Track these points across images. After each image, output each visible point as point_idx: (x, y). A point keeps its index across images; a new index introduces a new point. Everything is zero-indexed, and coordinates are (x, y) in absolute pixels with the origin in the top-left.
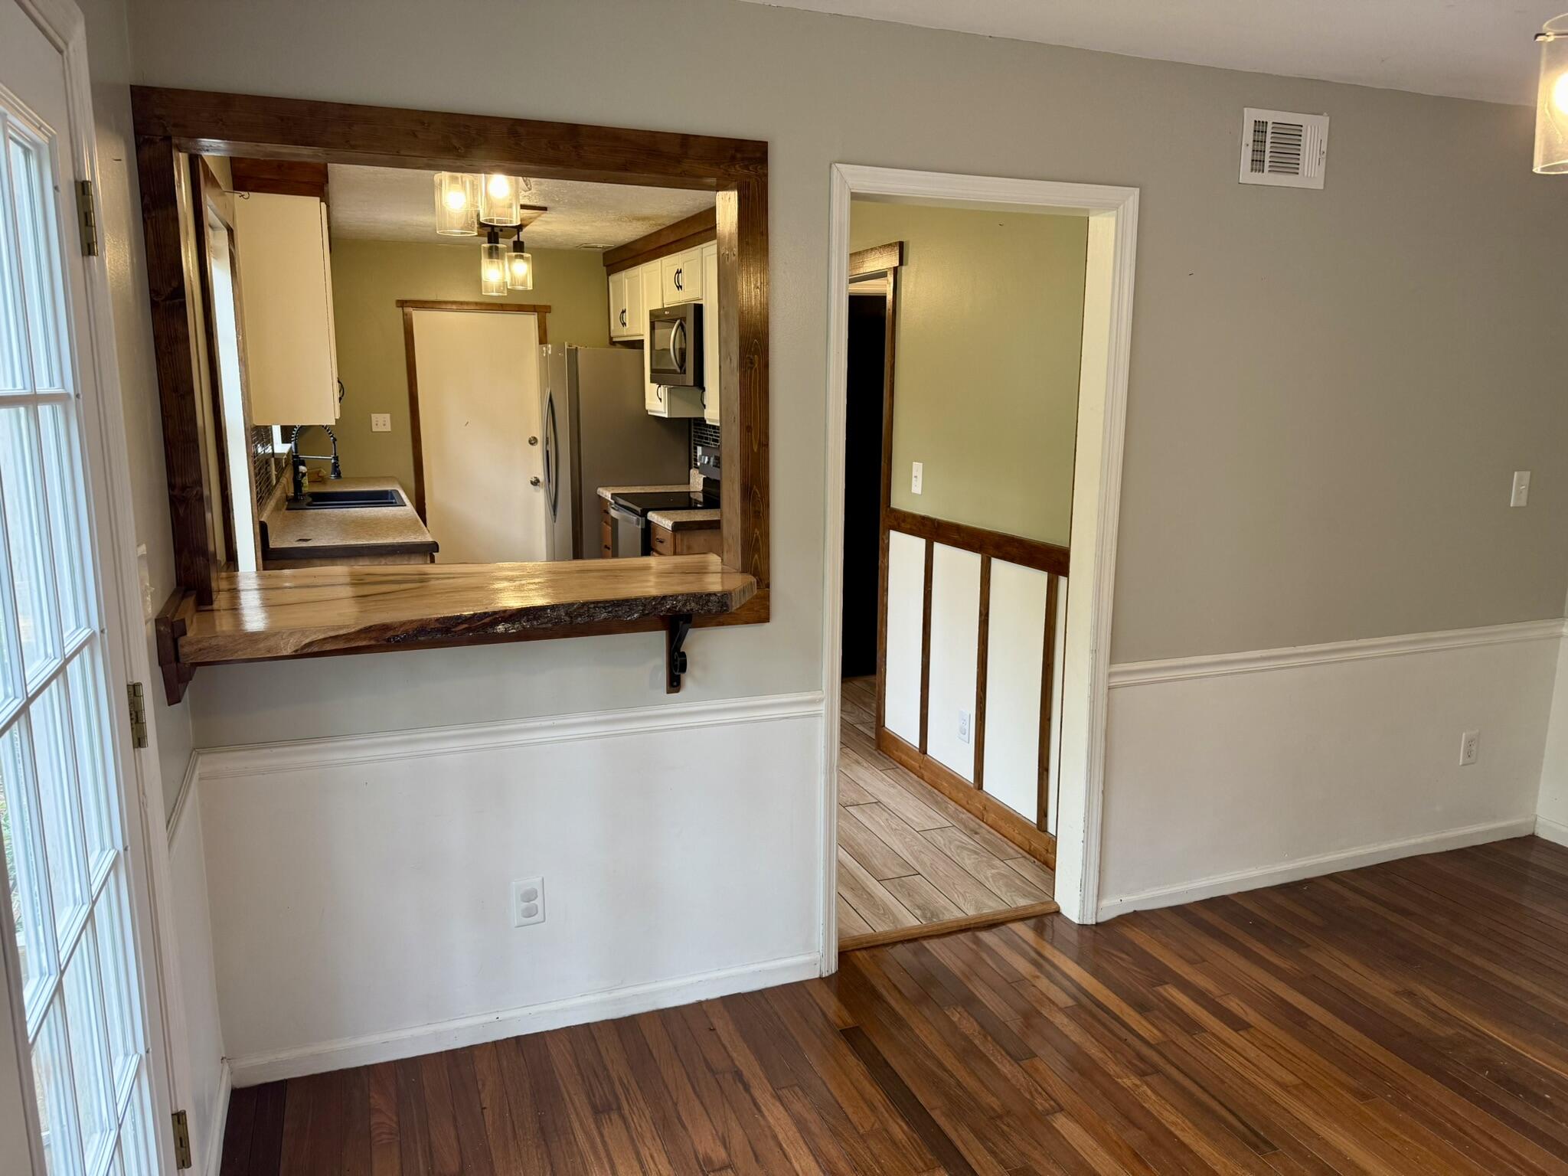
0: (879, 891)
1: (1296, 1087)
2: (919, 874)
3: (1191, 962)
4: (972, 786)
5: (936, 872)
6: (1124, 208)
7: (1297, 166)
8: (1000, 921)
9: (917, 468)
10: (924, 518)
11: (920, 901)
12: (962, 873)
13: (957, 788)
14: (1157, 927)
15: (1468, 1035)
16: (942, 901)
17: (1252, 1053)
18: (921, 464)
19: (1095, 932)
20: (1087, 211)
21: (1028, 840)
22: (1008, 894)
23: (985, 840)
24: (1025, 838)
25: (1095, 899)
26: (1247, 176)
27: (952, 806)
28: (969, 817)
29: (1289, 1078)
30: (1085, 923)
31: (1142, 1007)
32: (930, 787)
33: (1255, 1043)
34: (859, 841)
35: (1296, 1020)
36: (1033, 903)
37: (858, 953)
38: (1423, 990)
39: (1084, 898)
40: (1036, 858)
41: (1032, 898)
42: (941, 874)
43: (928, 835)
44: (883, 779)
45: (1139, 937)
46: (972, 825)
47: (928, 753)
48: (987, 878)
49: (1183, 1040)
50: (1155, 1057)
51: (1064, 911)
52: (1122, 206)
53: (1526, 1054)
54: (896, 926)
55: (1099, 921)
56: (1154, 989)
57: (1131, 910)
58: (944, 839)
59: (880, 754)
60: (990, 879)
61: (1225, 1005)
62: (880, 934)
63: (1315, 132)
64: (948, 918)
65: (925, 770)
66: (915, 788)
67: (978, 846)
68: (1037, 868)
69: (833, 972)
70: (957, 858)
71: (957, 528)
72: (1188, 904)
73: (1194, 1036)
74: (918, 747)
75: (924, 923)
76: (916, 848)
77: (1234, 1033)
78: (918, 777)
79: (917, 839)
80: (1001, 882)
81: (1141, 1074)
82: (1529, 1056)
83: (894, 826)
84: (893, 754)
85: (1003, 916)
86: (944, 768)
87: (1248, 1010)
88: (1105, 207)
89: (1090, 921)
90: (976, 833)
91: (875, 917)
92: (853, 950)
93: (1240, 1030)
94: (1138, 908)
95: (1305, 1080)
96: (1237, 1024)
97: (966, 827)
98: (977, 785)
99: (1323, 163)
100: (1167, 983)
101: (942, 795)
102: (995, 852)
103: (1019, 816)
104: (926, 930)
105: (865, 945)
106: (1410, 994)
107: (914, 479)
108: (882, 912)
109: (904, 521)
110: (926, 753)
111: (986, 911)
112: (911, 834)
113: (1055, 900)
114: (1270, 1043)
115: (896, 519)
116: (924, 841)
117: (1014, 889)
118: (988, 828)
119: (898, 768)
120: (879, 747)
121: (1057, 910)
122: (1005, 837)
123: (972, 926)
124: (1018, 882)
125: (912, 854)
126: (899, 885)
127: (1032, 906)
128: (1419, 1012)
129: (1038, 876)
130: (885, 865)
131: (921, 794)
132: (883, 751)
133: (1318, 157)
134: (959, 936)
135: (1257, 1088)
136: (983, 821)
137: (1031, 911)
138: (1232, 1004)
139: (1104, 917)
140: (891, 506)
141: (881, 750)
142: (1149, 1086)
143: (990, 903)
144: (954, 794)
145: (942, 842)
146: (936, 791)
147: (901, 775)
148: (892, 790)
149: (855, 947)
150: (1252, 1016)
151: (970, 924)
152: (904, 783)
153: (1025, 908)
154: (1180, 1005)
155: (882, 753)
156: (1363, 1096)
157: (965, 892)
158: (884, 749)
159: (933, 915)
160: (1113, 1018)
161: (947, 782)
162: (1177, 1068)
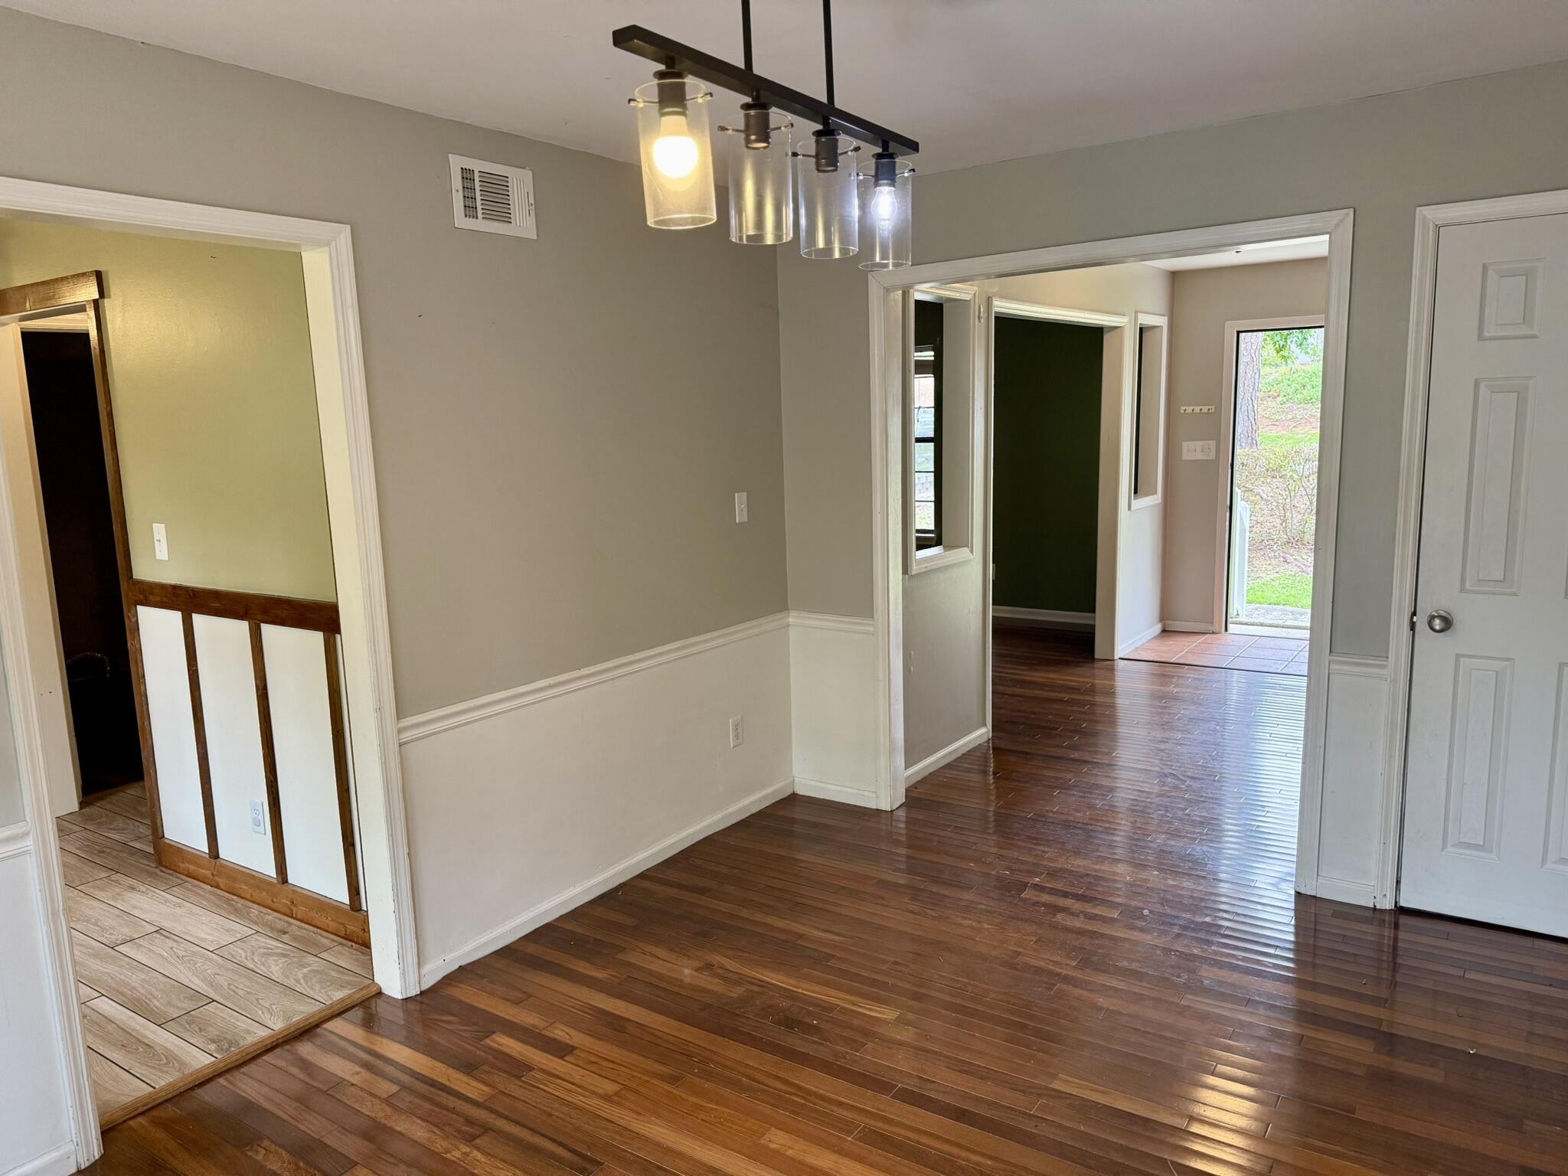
0: (161, 1037)
1: (617, 1094)
2: (214, 1001)
3: (517, 1003)
4: (275, 881)
5: (235, 992)
6: (336, 243)
7: (509, 215)
8: (313, 1025)
9: (159, 530)
10: (175, 587)
11: (213, 1032)
12: (268, 984)
13: (258, 887)
14: (483, 977)
15: (755, 988)
16: (243, 1023)
17: (576, 1074)
18: (163, 525)
19: (422, 1003)
20: (299, 246)
21: (343, 924)
22: (323, 991)
23: (295, 938)
24: (339, 923)
25: (416, 967)
26: (461, 220)
27: (255, 909)
28: (276, 918)
29: (611, 1088)
30: (409, 996)
31: (468, 1067)
32: (227, 895)
33: (581, 1064)
34: (133, 984)
35: (613, 1027)
36: (351, 992)
37: (131, 1123)
38: (717, 959)
39: (404, 970)
40: (352, 941)
41: (349, 987)
42: (241, 993)
43: (224, 952)
44: (167, 901)
45: (466, 994)
46: (280, 925)
47: (221, 856)
48: (298, 981)
49: (513, 1088)
50: (482, 1115)
51: (385, 991)
52: (334, 242)
53: (797, 990)
54: (183, 1073)
55: (423, 989)
56: (482, 1043)
57: (457, 966)
58: (246, 952)
59: (162, 871)
60: (302, 981)
61: (551, 1035)
62: (161, 1090)
63: (521, 185)
64: (250, 1042)
65: (219, 877)
66: (209, 900)
67: (287, 947)
68: (355, 952)
69: (97, 1157)
70: (262, 969)
71: (216, 595)
72: (512, 943)
73: (523, 1079)
74: (207, 852)
75: (219, 1056)
76: (209, 971)
77: (559, 1061)
78: (212, 886)
79: (210, 960)
80: (314, 980)
81: (470, 1139)
82: (800, 991)
83: (181, 953)
84: (179, 867)
85: (316, 1018)
86: (242, 869)
87: (573, 1032)
88: (317, 243)
89: (414, 991)
90: (285, 933)
91: (154, 1071)
92: (125, 1121)
93: (565, 1056)
94: (463, 963)
95: (626, 1083)
96: (561, 1050)
97: (272, 929)
98: (280, 880)
99: (533, 213)
100: (494, 1033)
101: (242, 901)
102: (307, 948)
103: (331, 901)
104: (222, 1065)
105: (141, 1110)
106: (709, 967)
107: (156, 543)
108: (165, 1061)
109: (152, 593)
110: (219, 857)
111: (296, 1019)
112: (202, 956)
113: (376, 980)
114: (594, 1059)
115: (142, 592)
116: (220, 960)
117: (328, 984)
118: (298, 923)
119: (186, 882)
120: (160, 863)
121: (378, 991)
122: (318, 928)
123: (281, 1041)
124: (333, 974)
125: (204, 980)
126: (187, 1023)
127: (350, 996)
128: (717, 981)
129: (357, 960)
130: (170, 1004)
131: (217, 905)
132: (166, 867)
133: (527, 208)
134: (265, 1058)
135: (581, 1109)
136: (292, 917)
137: (348, 1001)
138: (556, 1031)
139: (427, 984)
140: (134, 577)
141: (163, 866)
142: (478, 1148)
143: (302, 1008)
144: (256, 895)
145: (243, 955)
146: (235, 897)
147: (192, 891)
148: (178, 911)
149: (128, 1117)
150: (576, 1038)
151: (278, 1039)
152: (194, 899)
153: (342, 1000)
154: (507, 1050)
155: (164, 869)
156: (674, 1080)
157: (271, 1005)
158: (168, 865)
159: (230, 1044)
160: (440, 1089)
161: (247, 884)
162: (507, 1118)
